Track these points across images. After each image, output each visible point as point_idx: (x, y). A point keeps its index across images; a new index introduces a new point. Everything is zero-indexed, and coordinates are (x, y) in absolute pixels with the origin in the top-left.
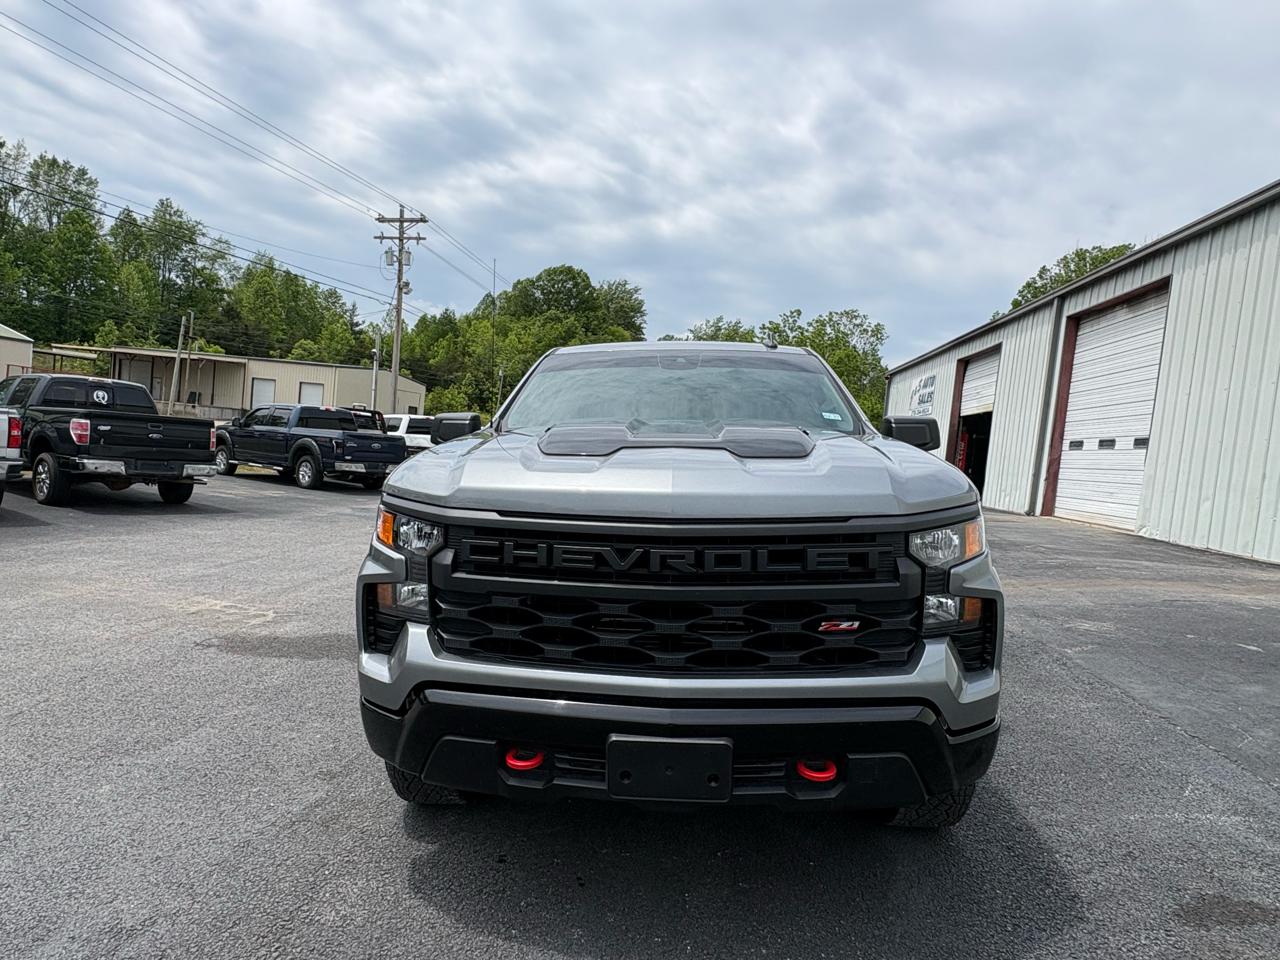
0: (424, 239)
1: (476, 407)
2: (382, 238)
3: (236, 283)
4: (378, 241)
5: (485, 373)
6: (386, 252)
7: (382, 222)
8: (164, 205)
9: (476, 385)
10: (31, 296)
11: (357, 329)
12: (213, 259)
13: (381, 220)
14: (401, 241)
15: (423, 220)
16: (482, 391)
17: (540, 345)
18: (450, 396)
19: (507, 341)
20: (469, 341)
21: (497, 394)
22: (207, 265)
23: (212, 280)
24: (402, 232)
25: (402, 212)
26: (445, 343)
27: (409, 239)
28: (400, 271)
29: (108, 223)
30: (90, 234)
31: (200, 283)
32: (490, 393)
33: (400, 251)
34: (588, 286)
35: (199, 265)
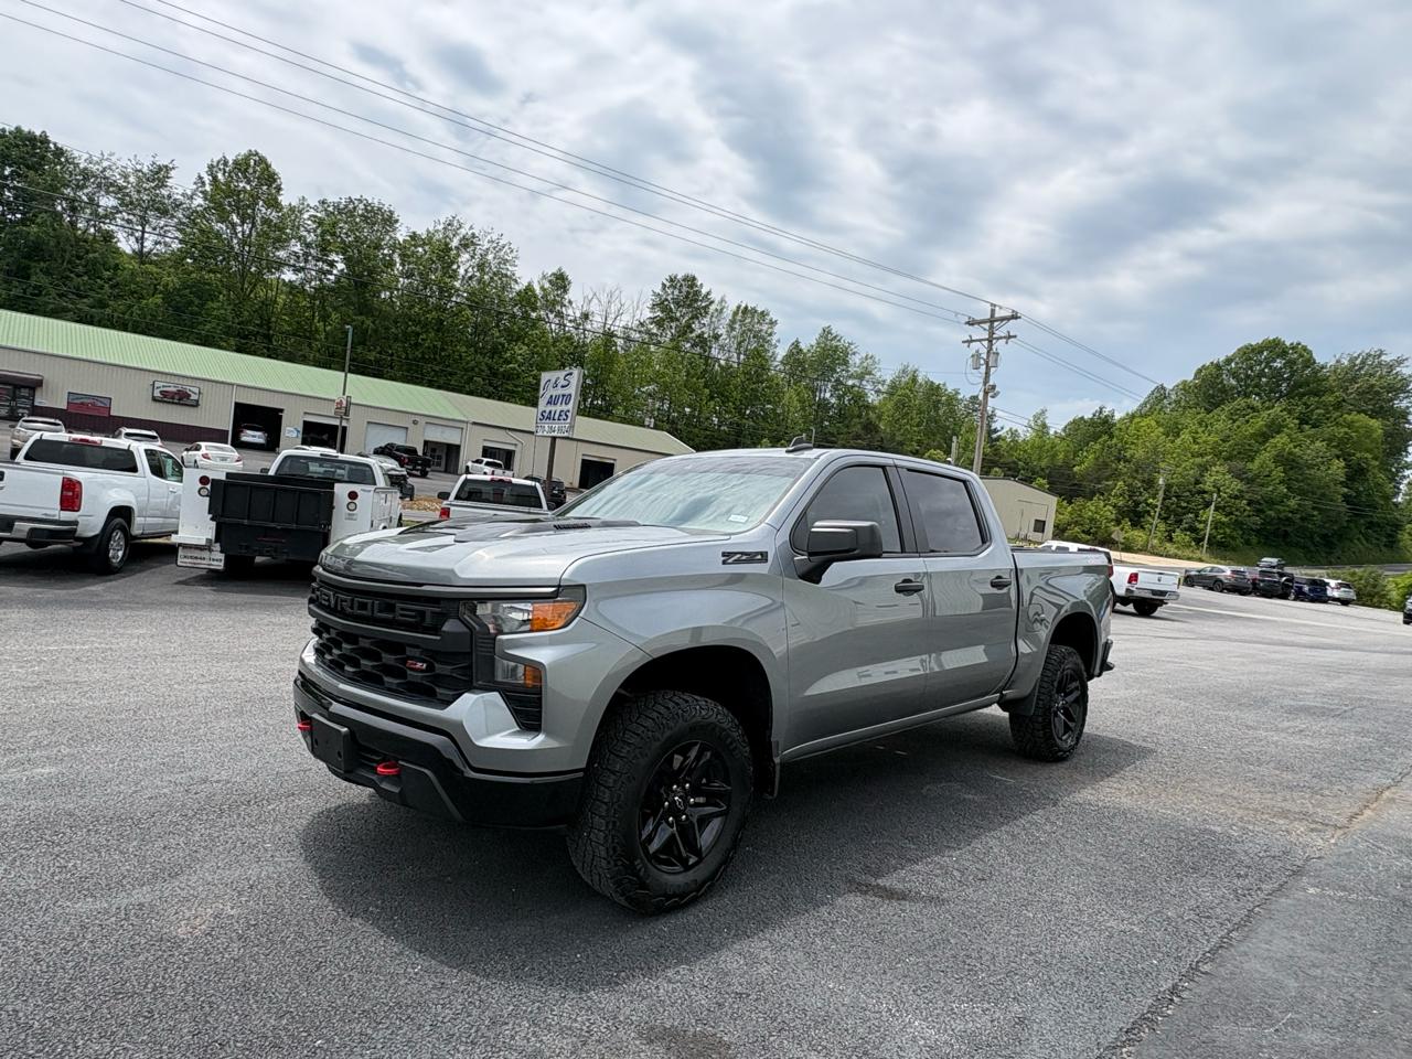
0: (1015, 337)
1: (1127, 523)
2: (970, 341)
3: (881, 397)
4: (966, 344)
5: (1143, 481)
6: (973, 356)
7: (972, 325)
8: (826, 332)
9: (1130, 496)
10: (720, 423)
11: (994, 436)
12: (861, 377)
13: (971, 323)
14: (990, 341)
15: (1015, 317)
16: (1137, 504)
17: (1228, 445)
18: (1093, 508)
19: (1178, 441)
20: (1126, 443)
21: (1156, 506)
22: (856, 382)
23: (859, 397)
24: (992, 333)
25: (993, 311)
26: (1098, 446)
27: (998, 339)
28: (987, 374)
29: (781, 352)
30: (764, 368)
31: (849, 400)
32: (1148, 505)
33: (988, 352)
34: (1309, 362)
35: (850, 383)
